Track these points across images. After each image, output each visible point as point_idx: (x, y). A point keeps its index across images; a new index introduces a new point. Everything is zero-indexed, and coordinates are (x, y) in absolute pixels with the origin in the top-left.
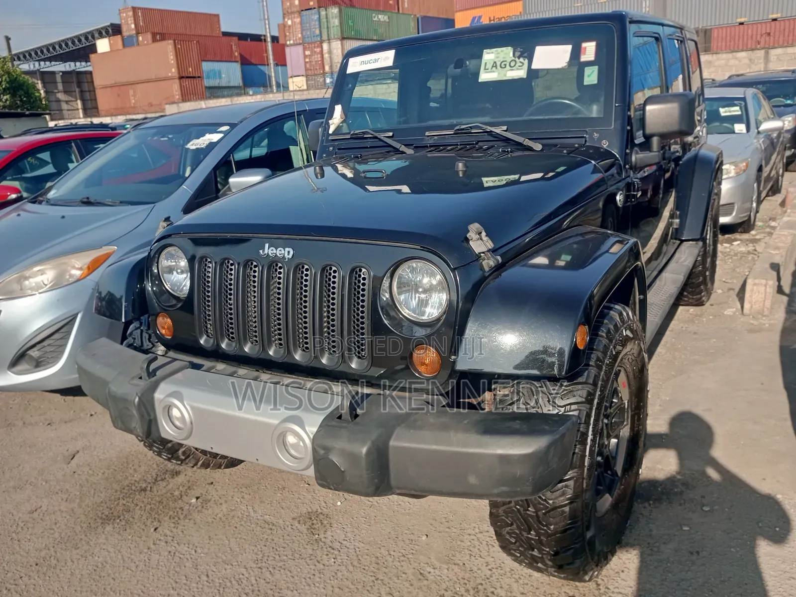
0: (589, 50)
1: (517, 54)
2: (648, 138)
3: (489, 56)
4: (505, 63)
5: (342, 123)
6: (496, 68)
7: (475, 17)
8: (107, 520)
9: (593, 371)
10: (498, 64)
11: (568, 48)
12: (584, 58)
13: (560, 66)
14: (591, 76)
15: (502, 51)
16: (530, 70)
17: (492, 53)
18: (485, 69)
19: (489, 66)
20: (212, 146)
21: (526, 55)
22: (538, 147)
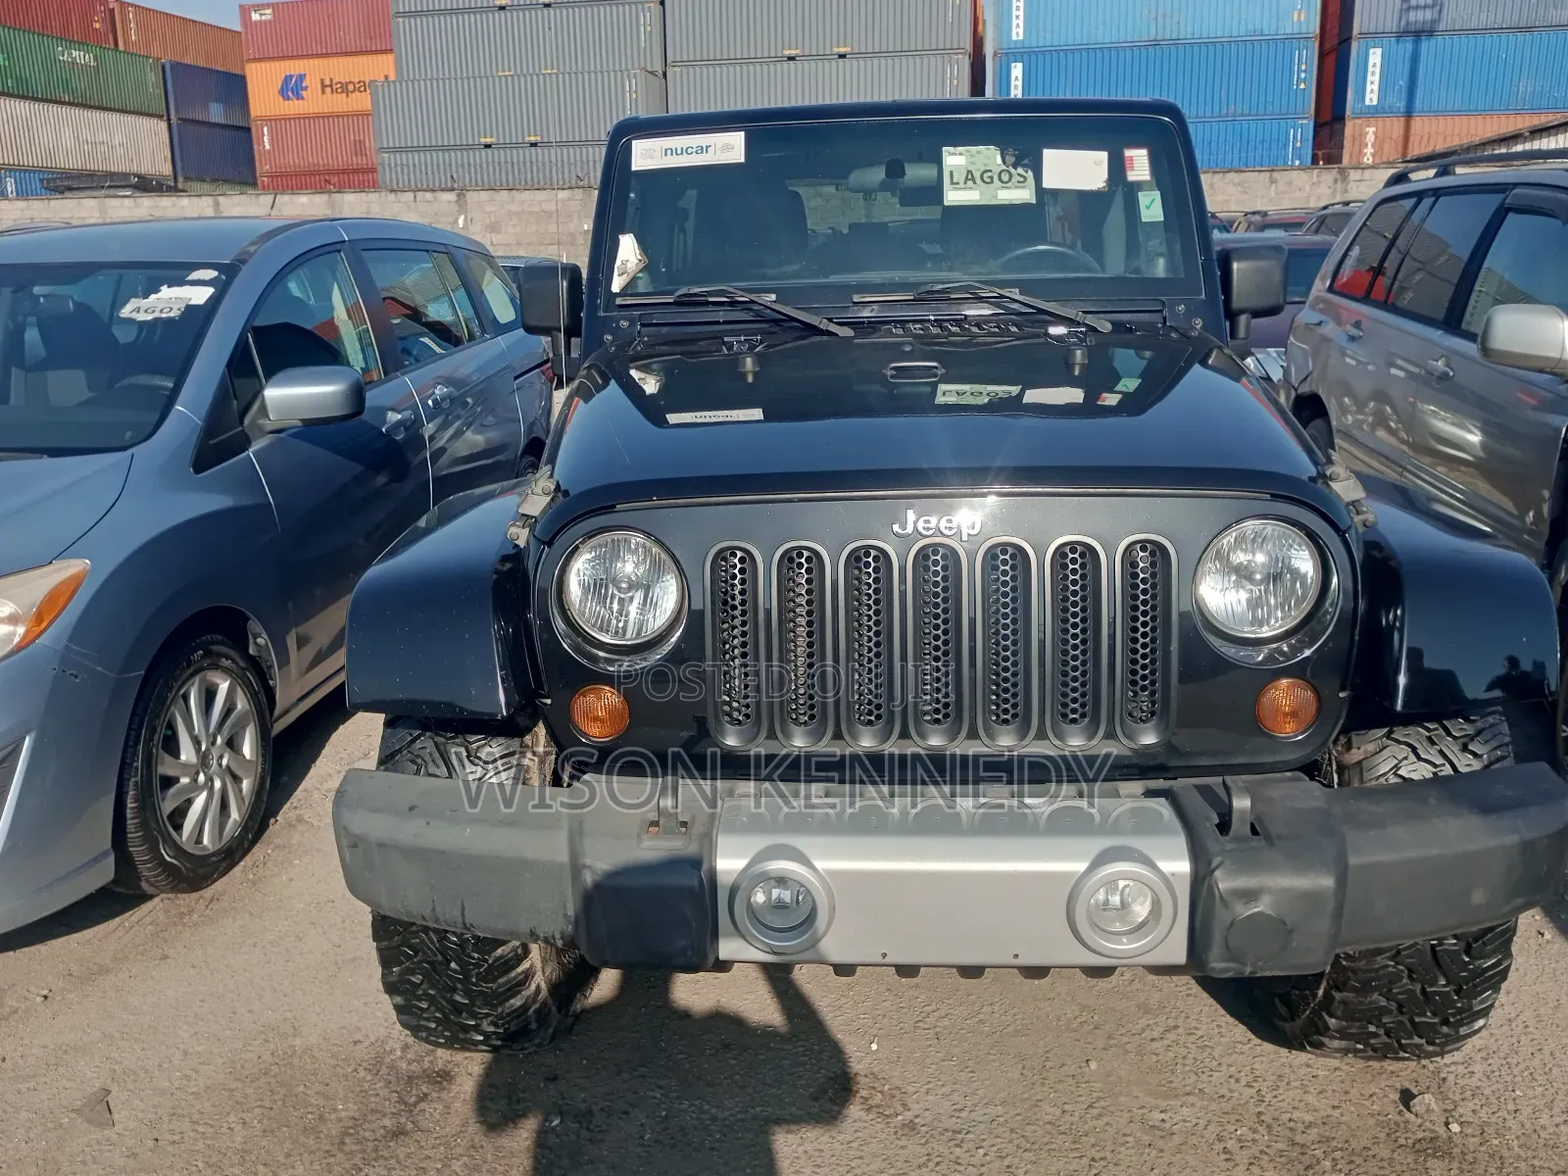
0: (1139, 162)
1: (1011, 159)
3: (954, 159)
4: (990, 174)
5: (641, 271)
6: (975, 183)
7: (291, 77)
10: (977, 175)
11: (1102, 156)
12: (1132, 176)
13: (1094, 187)
14: (1151, 208)
15: (978, 152)
16: (1040, 190)
17: (961, 154)
18: (952, 183)
19: (959, 177)
20: (198, 313)
22: (1104, 326)
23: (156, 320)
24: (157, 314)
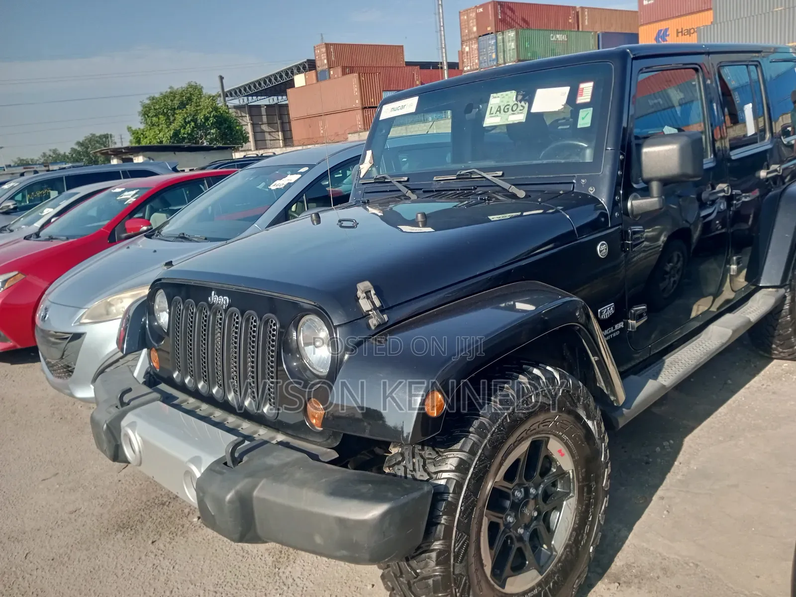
0: (587, 90)
1: (520, 97)
2: (648, 182)
3: (496, 100)
4: (508, 107)
5: (371, 167)
6: (500, 113)
7: (661, 30)
8: (122, 527)
9: (473, 437)
10: (502, 108)
11: (566, 90)
12: (581, 100)
13: (556, 109)
14: (585, 119)
15: (507, 95)
16: (530, 115)
17: (498, 97)
18: (490, 114)
19: (494, 110)
20: (289, 185)
21: (527, 98)
22: (521, 194)
23: (277, 189)
24: (278, 187)
